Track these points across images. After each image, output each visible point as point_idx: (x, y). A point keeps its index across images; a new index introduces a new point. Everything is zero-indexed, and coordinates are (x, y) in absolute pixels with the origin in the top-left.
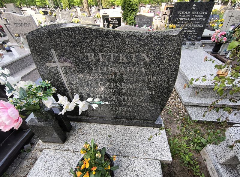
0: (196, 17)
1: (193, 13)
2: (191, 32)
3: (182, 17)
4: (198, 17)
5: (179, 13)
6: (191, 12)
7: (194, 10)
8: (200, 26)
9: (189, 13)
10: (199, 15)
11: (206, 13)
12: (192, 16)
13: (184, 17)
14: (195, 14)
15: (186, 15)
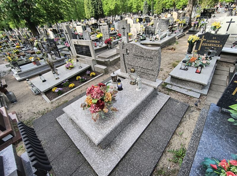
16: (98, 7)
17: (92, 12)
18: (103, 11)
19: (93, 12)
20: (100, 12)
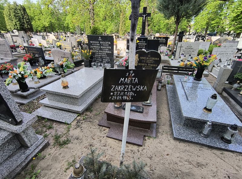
0: (104, 46)
1: (101, 43)
2: (105, 57)
3: (95, 45)
4: (105, 46)
5: (91, 42)
6: (99, 42)
7: (101, 41)
8: (109, 52)
9: (98, 42)
10: (106, 44)
11: (110, 43)
12: (101, 45)
13: (96, 45)
14: (103, 44)
15: (97, 44)
16: (24, 20)
17: (16, 25)
18: (31, 25)
19: (18, 25)
20: (27, 26)
